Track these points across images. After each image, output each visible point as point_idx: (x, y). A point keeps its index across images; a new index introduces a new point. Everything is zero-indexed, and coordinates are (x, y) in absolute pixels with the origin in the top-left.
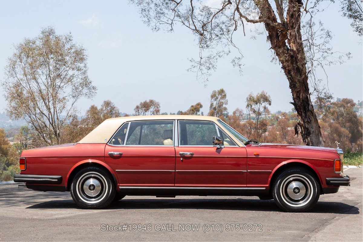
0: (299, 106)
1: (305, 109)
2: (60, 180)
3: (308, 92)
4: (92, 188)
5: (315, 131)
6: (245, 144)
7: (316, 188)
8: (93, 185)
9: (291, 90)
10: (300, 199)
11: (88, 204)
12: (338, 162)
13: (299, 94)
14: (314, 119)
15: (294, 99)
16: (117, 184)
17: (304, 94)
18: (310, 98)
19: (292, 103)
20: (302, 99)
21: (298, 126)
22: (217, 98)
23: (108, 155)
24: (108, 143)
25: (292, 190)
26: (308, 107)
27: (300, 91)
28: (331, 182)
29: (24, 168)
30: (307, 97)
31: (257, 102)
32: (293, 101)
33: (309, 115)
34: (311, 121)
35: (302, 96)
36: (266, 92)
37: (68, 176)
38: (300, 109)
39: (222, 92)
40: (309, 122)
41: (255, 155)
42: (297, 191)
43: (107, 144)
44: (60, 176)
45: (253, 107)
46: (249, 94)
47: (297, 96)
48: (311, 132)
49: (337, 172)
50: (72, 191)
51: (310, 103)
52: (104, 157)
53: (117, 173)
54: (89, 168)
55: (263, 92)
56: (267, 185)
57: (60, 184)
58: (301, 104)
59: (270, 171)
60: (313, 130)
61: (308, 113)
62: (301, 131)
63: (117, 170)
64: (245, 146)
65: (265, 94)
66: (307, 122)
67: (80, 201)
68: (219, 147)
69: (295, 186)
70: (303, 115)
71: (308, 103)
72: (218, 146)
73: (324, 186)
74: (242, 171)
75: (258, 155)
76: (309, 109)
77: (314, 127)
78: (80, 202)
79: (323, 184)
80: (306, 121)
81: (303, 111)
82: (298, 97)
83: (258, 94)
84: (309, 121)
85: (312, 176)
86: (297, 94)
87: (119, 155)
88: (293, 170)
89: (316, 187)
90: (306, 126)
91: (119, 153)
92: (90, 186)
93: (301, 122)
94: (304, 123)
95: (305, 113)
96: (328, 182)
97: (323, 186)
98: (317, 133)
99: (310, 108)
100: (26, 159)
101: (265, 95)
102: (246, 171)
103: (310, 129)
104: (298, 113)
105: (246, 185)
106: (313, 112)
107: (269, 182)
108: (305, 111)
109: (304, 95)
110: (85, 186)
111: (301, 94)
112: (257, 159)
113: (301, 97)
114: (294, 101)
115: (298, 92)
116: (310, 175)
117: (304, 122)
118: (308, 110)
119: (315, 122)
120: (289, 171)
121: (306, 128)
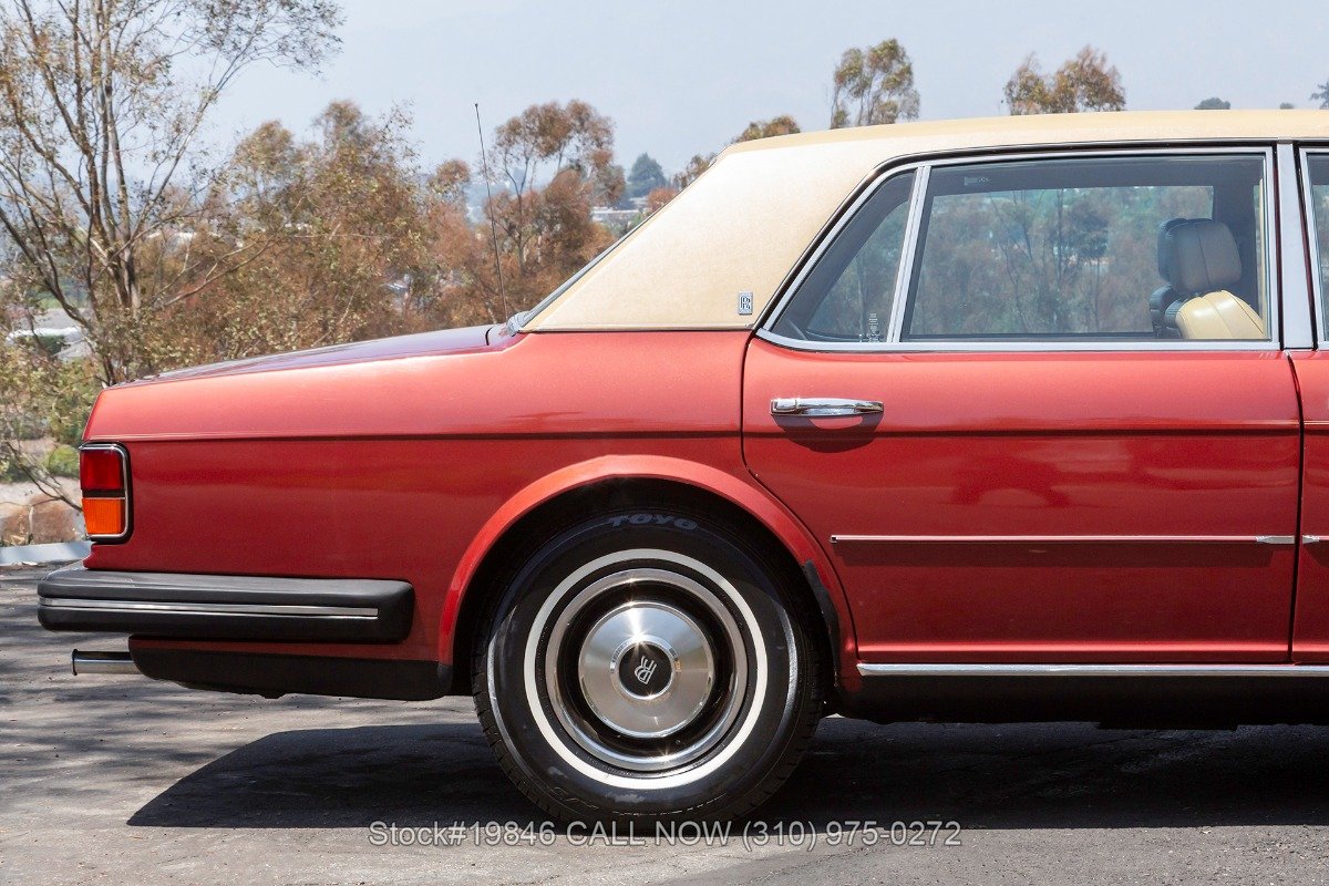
2: (399, 613)
4: (644, 671)
8: (654, 652)
11: (619, 798)
16: (841, 644)
22: (865, 85)
23: (770, 423)
24: (761, 325)
29: (117, 525)
31: (1059, 103)
36: (1099, 55)
37: (458, 585)
43: (753, 335)
44: (392, 587)
50: (493, 698)
52: (741, 434)
53: (838, 562)
54: (617, 521)
55: (1087, 54)
57: (393, 642)
63: (838, 537)
67: (553, 770)
78: (556, 781)
87: (858, 421)
91: (853, 402)
92: (629, 660)
100: (133, 451)
101: (1096, 72)
110: (587, 660)
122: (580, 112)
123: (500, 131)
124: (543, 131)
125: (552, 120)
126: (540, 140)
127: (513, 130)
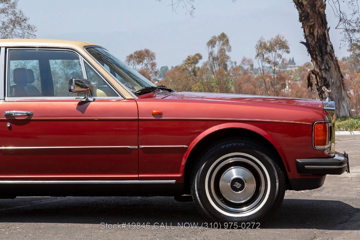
0: (313, 48)
1: (321, 51)
3: (326, 27)
5: (336, 82)
6: (137, 94)
7: (277, 180)
9: (301, 24)
10: (243, 202)
12: (321, 127)
13: (313, 30)
14: (335, 65)
15: (306, 37)
17: (320, 29)
18: (328, 35)
19: (303, 43)
20: (317, 37)
21: (312, 75)
25: (229, 184)
26: (326, 48)
27: (314, 24)
28: (306, 167)
30: (324, 35)
31: (270, 49)
32: (305, 41)
33: (327, 60)
34: (329, 68)
35: (318, 32)
36: (282, 36)
38: (315, 51)
39: (223, 36)
40: (327, 70)
41: (154, 115)
42: (238, 185)
45: (265, 56)
46: (259, 39)
47: (309, 33)
48: (330, 84)
49: (318, 147)
51: (329, 43)
55: (278, 36)
56: (179, 175)
58: (315, 44)
59: (185, 146)
60: (333, 81)
61: (326, 57)
62: (316, 83)
64: (137, 98)
65: (281, 38)
66: (324, 69)
68: (84, 100)
69: (235, 176)
70: (319, 59)
71: (326, 41)
72: (82, 98)
73: (293, 174)
74: (128, 147)
75: (160, 114)
76: (326, 51)
77: (335, 77)
79: (290, 171)
80: (323, 67)
81: (319, 54)
82: (312, 34)
83: (272, 39)
84: (327, 68)
85: (269, 157)
86: (310, 30)
88: (230, 145)
89: (277, 177)
90: (323, 76)
93: (315, 69)
94: (320, 71)
95: (322, 57)
96: (300, 168)
97: (290, 176)
98: (338, 84)
99: (328, 50)
101: (281, 41)
102: (137, 147)
103: (328, 79)
104: (312, 57)
105: (137, 176)
106: (333, 55)
107: (182, 169)
108: (322, 54)
109: (319, 31)
111: (316, 30)
112: (158, 122)
113: (316, 34)
114: (307, 40)
115: (312, 27)
116: (264, 155)
117: (320, 69)
118: (326, 53)
119: (336, 68)
120: (223, 147)
121: (323, 77)
122: (147, 51)
123: (128, 57)
124: (139, 58)
125: (141, 55)
126: (137, 59)
127: (131, 57)
